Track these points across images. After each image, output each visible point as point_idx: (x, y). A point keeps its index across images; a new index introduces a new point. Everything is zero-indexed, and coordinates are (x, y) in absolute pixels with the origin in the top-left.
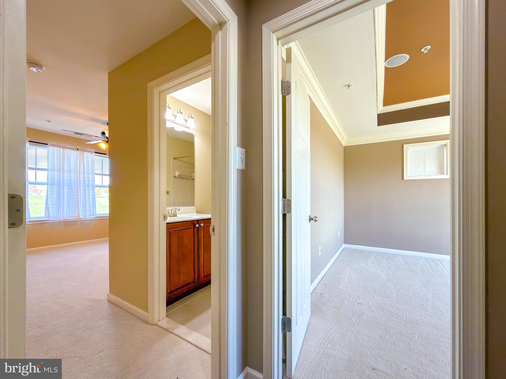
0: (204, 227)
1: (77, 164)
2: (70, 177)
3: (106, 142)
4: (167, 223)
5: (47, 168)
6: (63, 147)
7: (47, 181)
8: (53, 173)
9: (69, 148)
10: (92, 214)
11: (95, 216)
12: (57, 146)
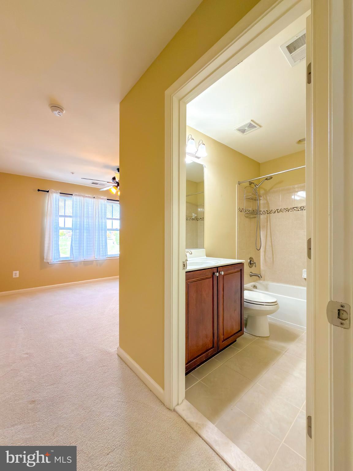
0: (224, 275)
1: (94, 211)
2: (88, 222)
3: (116, 187)
4: (186, 272)
5: (72, 215)
6: (84, 196)
7: (72, 226)
8: (76, 219)
9: (88, 197)
10: (104, 254)
11: (107, 257)
12: (79, 196)
